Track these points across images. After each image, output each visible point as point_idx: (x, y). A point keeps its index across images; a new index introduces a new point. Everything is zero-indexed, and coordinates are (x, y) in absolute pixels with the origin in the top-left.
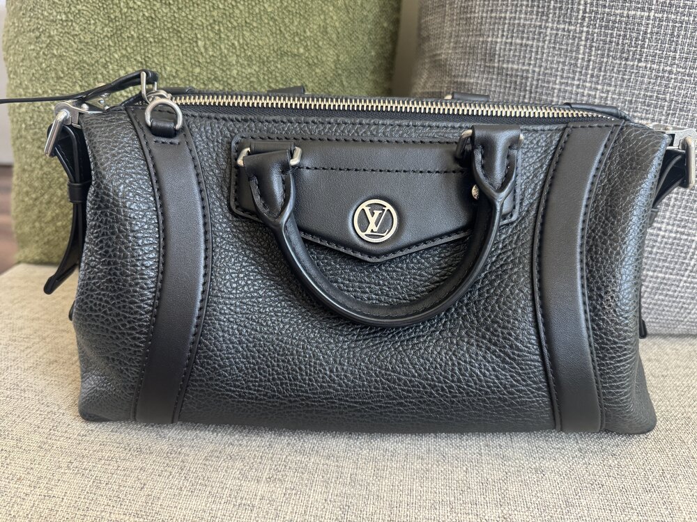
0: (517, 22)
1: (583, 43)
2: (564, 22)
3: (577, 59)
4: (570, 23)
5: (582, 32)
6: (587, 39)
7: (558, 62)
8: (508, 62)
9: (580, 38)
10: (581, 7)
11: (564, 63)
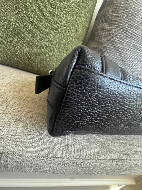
0: (121, 36)
1: (132, 44)
2: (130, 39)
3: (130, 47)
4: (131, 40)
5: (132, 42)
6: (133, 44)
7: (126, 47)
8: (117, 44)
9: (132, 43)
10: (134, 37)
11: (127, 47)
